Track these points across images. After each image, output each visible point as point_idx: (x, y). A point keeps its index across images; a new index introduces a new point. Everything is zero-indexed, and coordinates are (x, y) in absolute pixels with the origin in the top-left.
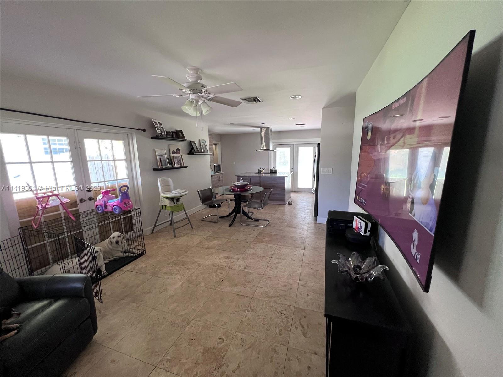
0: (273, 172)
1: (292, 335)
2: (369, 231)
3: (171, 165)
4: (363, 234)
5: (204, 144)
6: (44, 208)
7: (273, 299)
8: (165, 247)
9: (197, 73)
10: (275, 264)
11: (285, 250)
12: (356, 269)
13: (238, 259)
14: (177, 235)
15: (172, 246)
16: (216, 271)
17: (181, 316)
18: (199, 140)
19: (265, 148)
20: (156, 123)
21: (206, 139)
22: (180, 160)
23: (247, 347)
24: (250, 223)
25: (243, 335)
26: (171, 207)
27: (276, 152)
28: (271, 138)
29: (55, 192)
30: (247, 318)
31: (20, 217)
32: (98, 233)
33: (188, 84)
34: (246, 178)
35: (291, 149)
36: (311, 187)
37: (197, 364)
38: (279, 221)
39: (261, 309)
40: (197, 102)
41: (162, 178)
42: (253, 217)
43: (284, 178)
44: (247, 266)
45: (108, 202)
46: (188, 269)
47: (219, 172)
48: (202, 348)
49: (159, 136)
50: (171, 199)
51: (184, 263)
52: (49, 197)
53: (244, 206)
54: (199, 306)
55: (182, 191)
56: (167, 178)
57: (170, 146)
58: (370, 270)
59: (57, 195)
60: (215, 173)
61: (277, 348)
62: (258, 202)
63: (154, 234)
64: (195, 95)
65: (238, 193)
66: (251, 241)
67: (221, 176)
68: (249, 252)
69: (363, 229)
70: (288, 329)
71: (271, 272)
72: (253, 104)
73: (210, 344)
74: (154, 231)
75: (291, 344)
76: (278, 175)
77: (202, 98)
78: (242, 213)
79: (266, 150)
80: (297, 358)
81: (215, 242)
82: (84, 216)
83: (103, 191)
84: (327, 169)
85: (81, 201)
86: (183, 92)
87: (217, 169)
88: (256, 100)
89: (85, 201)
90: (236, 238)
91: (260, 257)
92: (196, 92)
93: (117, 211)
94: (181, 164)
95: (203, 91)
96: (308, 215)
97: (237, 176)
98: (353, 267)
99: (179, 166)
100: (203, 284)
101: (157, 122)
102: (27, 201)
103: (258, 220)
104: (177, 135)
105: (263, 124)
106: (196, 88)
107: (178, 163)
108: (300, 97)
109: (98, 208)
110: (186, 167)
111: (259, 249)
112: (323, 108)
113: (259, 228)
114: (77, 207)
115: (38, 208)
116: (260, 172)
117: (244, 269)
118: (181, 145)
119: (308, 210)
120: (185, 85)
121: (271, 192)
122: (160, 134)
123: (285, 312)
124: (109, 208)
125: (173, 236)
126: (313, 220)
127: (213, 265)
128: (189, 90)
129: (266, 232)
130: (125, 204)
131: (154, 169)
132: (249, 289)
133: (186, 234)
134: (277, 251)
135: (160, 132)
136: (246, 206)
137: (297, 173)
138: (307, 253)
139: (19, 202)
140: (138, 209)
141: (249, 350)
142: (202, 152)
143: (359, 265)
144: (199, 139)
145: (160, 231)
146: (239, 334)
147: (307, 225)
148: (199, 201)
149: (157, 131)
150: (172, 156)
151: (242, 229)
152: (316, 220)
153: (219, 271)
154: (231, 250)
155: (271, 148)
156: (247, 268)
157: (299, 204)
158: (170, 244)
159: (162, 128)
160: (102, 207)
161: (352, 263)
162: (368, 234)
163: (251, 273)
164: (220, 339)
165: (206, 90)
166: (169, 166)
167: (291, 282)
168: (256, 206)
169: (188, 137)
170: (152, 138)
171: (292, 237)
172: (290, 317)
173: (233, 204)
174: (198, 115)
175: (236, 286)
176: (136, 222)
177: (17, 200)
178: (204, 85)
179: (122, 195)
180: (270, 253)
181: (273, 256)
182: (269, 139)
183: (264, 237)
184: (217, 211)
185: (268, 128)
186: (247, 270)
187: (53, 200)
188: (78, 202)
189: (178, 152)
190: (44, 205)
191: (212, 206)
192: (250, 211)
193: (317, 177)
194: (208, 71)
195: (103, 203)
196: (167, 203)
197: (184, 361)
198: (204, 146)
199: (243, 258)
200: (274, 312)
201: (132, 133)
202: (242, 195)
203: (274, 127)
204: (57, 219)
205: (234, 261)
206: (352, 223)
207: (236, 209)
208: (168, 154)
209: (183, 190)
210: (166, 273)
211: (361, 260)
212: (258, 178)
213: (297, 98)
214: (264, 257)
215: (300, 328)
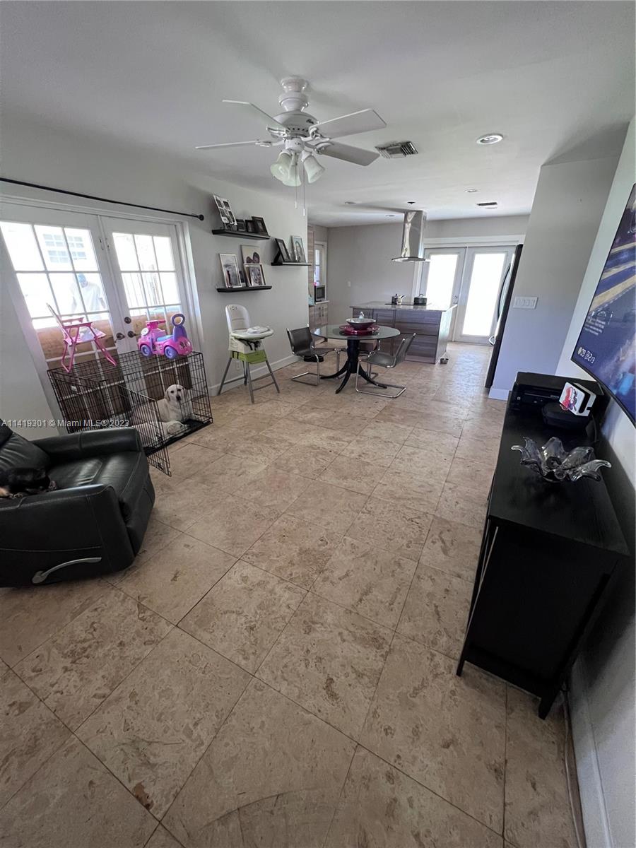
0: (420, 302)
1: (425, 551)
2: (588, 409)
3: (244, 283)
4: (576, 413)
5: (300, 246)
6: (75, 344)
7: (402, 502)
8: (239, 416)
9: (299, 91)
10: (408, 454)
11: (427, 436)
12: (553, 463)
13: (349, 442)
14: (255, 400)
15: (249, 415)
16: (316, 456)
17: (268, 507)
18: (291, 237)
19: (408, 255)
20: (219, 202)
21: (302, 234)
22: (259, 275)
23: (360, 555)
24: (372, 390)
25: (355, 541)
26: (247, 355)
27: (429, 263)
28: (423, 234)
29: (85, 321)
30: (360, 521)
31: (47, 355)
32: (145, 388)
33: (283, 116)
34: (369, 313)
35: (459, 257)
36: (486, 333)
37: (291, 563)
38: (420, 390)
39: (382, 512)
40: (297, 154)
41: (232, 305)
42: (376, 380)
43: (438, 314)
44: (364, 454)
45: (156, 341)
46: (274, 448)
47: (321, 299)
48: (298, 547)
49: (226, 228)
50: (247, 342)
51: (269, 441)
52: (77, 326)
53: (363, 360)
54: (291, 498)
55: (262, 330)
56: (238, 306)
57: (244, 248)
58: (577, 466)
59: (88, 325)
60: (315, 301)
61: (401, 562)
62: (388, 356)
63: (221, 396)
64: (295, 140)
65: (355, 338)
66: (371, 417)
67: (325, 307)
68: (366, 434)
69: (578, 406)
70: (422, 542)
71: (402, 465)
72: (400, 159)
73: (308, 544)
74: (222, 391)
75: (423, 560)
76: (429, 307)
77: (306, 148)
78: (359, 374)
79: (411, 258)
80: (430, 577)
81: (313, 414)
82: (125, 360)
83: (148, 322)
84: (526, 298)
85: (119, 336)
86: (273, 136)
87: (319, 293)
88: (406, 148)
89: (124, 337)
90: (348, 411)
91: (385, 442)
92: (297, 134)
93: (171, 354)
94: (260, 283)
95: (311, 132)
96: (473, 383)
97: (354, 309)
98: (546, 459)
99: (257, 285)
100: (296, 471)
101: (222, 202)
102: (50, 331)
103: (384, 386)
104: (254, 227)
105: (411, 203)
106: (298, 126)
107: (255, 281)
108: (500, 138)
109: (144, 348)
110: (270, 288)
111: (384, 430)
112: (542, 166)
113: (385, 399)
114: (115, 346)
115: (66, 343)
116: (394, 302)
117: (357, 457)
118: (261, 247)
119: (477, 375)
120: (278, 119)
121: (413, 339)
122: (227, 224)
123: (417, 521)
124: (159, 350)
125: (251, 401)
126: (482, 392)
127: (311, 447)
128: (285, 130)
129: (397, 406)
130: (182, 344)
131: (219, 290)
132: (365, 485)
133: (270, 400)
134: (413, 436)
135: (227, 222)
136: (367, 360)
137: (464, 307)
138: (464, 443)
139: (41, 332)
140: (200, 353)
141: (363, 559)
142: (295, 261)
143: (559, 457)
144: (292, 235)
145: (229, 392)
146: (349, 539)
147: (470, 400)
148: (289, 348)
149: (223, 218)
150: (247, 268)
151: (357, 399)
152: (488, 392)
153: (320, 456)
154: (338, 429)
155: (420, 256)
156: (363, 455)
157: (460, 364)
158: (246, 412)
159: (230, 212)
160: (150, 348)
161: (545, 454)
162: (586, 413)
163: (368, 464)
164: (322, 540)
165: (315, 129)
166: (241, 285)
167: (432, 481)
168: (384, 361)
169: (273, 232)
170: (215, 232)
171: (440, 417)
172: (425, 528)
173: (344, 358)
174: (298, 185)
175: (346, 478)
176: (195, 375)
177: (38, 330)
178: (313, 117)
179: (176, 331)
180: (401, 438)
181: (406, 443)
182: (419, 236)
183: (393, 414)
184: (318, 365)
185: (419, 213)
186: (362, 459)
187: (84, 332)
188: (115, 338)
189: (256, 259)
190: (74, 338)
191: (310, 358)
192: (372, 371)
193: (504, 315)
194: (319, 86)
195: (150, 341)
196: (241, 347)
197: (275, 558)
198: (299, 249)
199: (357, 441)
200: (401, 519)
201: (182, 223)
202: (361, 341)
203: (433, 209)
204: (91, 362)
205: (343, 445)
206: (559, 394)
207: (350, 364)
208: (240, 263)
209: (264, 327)
210: (243, 452)
211: (563, 451)
212: (391, 313)
213: (492, 141)
214: (391, 442)
215: (439, 544)
